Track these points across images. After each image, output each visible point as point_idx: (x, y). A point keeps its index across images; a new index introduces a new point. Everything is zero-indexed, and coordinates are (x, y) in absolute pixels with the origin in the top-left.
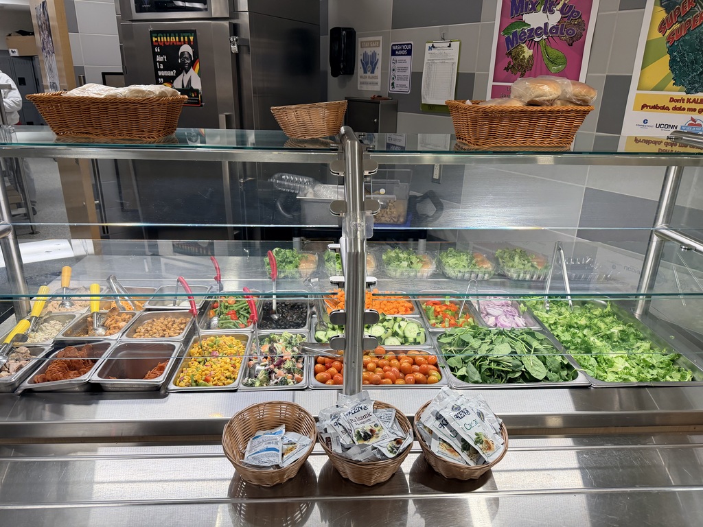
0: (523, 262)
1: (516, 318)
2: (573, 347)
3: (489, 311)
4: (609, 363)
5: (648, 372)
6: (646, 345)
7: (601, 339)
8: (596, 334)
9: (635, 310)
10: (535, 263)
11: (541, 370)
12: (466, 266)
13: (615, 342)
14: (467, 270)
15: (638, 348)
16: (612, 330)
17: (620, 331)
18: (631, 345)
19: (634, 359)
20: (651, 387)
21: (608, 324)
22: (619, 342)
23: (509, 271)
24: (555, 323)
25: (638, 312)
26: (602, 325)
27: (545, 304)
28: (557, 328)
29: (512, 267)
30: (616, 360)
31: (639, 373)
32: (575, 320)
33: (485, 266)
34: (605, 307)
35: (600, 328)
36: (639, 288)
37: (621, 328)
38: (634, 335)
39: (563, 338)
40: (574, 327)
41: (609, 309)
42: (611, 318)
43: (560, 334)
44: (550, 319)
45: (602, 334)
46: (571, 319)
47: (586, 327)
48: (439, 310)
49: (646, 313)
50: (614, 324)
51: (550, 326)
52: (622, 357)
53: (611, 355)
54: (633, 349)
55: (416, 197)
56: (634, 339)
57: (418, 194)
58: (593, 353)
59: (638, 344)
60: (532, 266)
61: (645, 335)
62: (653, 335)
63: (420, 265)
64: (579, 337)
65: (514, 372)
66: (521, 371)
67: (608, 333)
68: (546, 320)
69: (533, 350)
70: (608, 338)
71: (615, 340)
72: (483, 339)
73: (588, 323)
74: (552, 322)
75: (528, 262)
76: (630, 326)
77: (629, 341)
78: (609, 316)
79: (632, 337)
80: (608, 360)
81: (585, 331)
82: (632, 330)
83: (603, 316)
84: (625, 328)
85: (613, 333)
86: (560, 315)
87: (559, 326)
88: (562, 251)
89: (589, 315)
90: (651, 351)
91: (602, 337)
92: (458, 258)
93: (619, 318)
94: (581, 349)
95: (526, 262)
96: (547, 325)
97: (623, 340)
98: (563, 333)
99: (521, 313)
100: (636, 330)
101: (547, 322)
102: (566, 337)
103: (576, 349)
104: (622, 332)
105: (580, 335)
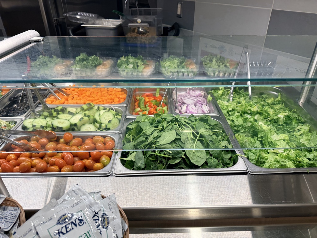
0: (219, 64)
1: (203, 106)
2: (243, 130)
3: (185, 101)
4: (272, 145)
5: (305, 156)
6: (305, 128)
7: (269, 123)
8: (265, 118)
9: (299, 99)
10: (228, 64)
11: (202, 156)
12: (177, 67)
13: (280, 125)
14: (176, 70)
15: (299, 130)
16: (279, 116)
17: (285, 116)
18: (293, 128)
19: (295, 141)
20: (307, 173)
21: (277, 110)
22: (283, 126)
23: (208, 71)
24: (233, 110)
25: (302, 101)
26: (271, 111)
27: (230, 95)
28: (234, 113)
29: (210, 67)
30: (278, 143)
31: (297, 156)
32: (249, 108)
33: (191, 67)
34: (277, 97)
35: (268, 114)
36: (308, 72)
37: (286, 114)
38: (297, 120)
39: (237, 123)
40: (248, 113)
41: (279, 98)
42: (280, 105)
43: (235, 119)
44: (229, 107)
45: (270, 119)
46: (246, 107)
47: (258, 113)
48: (147, 100)
49: (308, 101)
50: (282, 111)
51: (228, 112)
52: (284, 140)
53: (274, 137)
54: (294, 131)
55: (167, 28)
56: (296, 123)
57: (170, 26)
58: (259, 136)
59: (299, 127)
60: (225, 66)
61: (306, 119)
62: (312, 119)
63: (143, 67)
64: (251, 122)
65: (174, 158)
66: (182, 157)
67: (275, 118)
68: (225, 107)
69: (198, 136)
70: (275, 122)
71: (280, 123)
72: (157, 127)
73: (259, 110)
74: (230, 109)
75: (223, 64)
76: (294, 112)
77: (292, 125)
78: (279, 104)
79: (295, 121)
80: (272, 142)
81: (256, 117)
82: (296, 115)
83: (274, 104)
84: (290, 113)
85: (279, 118)
86: (239, 103)
87: (236, 112)
88: (247, 54)
89: (263, 103)
90: (310, 134)
91: (270, 121)
92: (171, 61)
93: (286, 106)
94: (249, 132)
95: (221, 64)
96: (225, 112)
97: (287, 124)
98: (237, 118)
99: (208, 102)
100: (299, 116)
101: (226, 109)
102: (239, 121)
103: (245, 132)
104: (288, 117)
105: (252, 120)
